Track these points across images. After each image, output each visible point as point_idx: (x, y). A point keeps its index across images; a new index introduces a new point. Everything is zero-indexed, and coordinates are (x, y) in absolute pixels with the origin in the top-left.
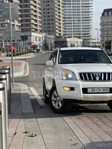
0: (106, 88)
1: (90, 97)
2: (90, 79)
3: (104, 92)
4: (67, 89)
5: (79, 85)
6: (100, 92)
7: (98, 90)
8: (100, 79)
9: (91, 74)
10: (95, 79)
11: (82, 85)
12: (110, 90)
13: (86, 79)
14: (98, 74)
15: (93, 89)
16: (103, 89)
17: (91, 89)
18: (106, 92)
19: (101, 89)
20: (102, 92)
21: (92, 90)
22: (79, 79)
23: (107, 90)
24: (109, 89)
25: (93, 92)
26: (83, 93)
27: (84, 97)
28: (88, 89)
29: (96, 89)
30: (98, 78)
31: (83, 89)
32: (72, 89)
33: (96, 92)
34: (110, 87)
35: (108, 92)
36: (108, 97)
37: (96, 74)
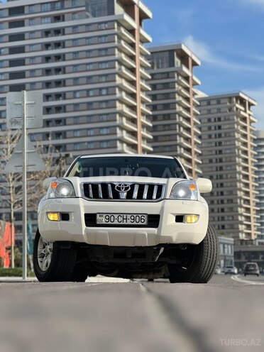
0: (140, 216)
1: (102, 233)
2: (106, 196)
3: (135, 223)
5: (78, 207)
6: (125, 223)
7: (120, 219)
8: (129, 196)
9: (109, 186)
11: (85, 207)
12: (149, 221)
13: (96, 196)
14: (125, 185)
15: (109, 215)
16: (132, 218)
17: (104, 215)
18: (140, 223)
19: (129, 216)
20: (129, 223)
21: (107, 217)
22: (80, 196)
23: (143, 221)
24: (146, 218)
25: (110, 223)
26: (87, 225)
27: (88, 233)
28: (98, 215)
29: (116, 216)
30: (124, 195)
31: (85, 215)
33: (116, 222)
34: (148, 213)
35: (145, 223)
36: (144, 235)
37: (120, 185)
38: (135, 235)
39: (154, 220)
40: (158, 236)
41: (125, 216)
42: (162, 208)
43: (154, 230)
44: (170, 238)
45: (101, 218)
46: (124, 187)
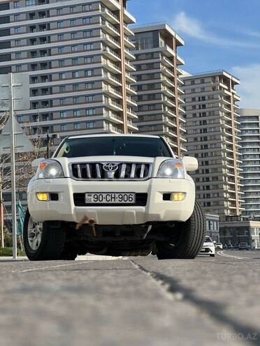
0: (128, 195)
2: (94, 176)
3: (123, 202)
4: (44, 197)
5: (67, 187)
6: (113, 202)
7: (109, 198)
8: (117, 176)
9: (97, 165)
10: (104, 176)
11: (74, 187)
12: (137, 199)
13: (85, 176)
14: (113, 165)
15: (98, 194)
16: (120, 197)
17: (93, 195)
18: (128, 202)
19: (117, 195)
20: (117, 201)
21: (96, 197)
22: (68, 176)
23: (130, 199)
24: (133, 197)
25: (98, 202)
26: (76, 205)
27: (77, 213)
28: (87, 195)
29: (104, 195)
30: (112, 174)
31: (75, 195)
32: (54, 197)
33: (104, 201)
34: (136, 192)
35: (133, 202)
36: (133, 213)
37: (108, 164)
38: (123, 214)
39: (142, 199)
40: (146, 214)
41: (113, 195)
42: (150, 187)
43: (142, 208)
44: (158, 216)
45: (89, 198)
46: (112, 166)
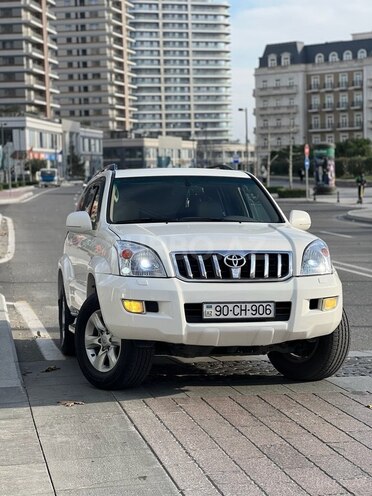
0: (265, 305)
1: (211, 332)
2: (212, 275)
3: (257, 316)
4: (136, 307)
5: (174, 294)
6: (243, 316)
7: (237, 310)
8: (245, 274)
9: (215, 258)
10: (227, 275)
11: (184, 293)
12: (277, 311)
13: (197, 275)
14: (239, 257)
15: (221, 305)
16: (254, 308)
17: (214, 306)
18: (265, 316)
19: (249, 306)
20: (249, 315)
21: (218, 309)
22: (173, 275)
23: (268, 312)
24: (272, 308)
25: (222, 316)
26: (188, 321)
27: (190, 334)
28: (205, 306)
29: (231, 306)
30: (236, 272)
31: (186, 306)
32: (152, 307)
33: (231, 316)
34: (276, 301)
35: (272, 315)
36: (271, 332)
37: (231, 257)
38: (257, 333)
39: (283, 310)
40: (287, 333)
41: (243, 305)
42: (295, 292)
43: (282, 325)
44: (305, 333)
45: (209, 310)
46: (237, 260)
